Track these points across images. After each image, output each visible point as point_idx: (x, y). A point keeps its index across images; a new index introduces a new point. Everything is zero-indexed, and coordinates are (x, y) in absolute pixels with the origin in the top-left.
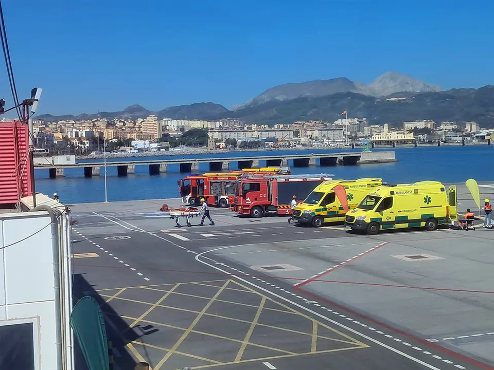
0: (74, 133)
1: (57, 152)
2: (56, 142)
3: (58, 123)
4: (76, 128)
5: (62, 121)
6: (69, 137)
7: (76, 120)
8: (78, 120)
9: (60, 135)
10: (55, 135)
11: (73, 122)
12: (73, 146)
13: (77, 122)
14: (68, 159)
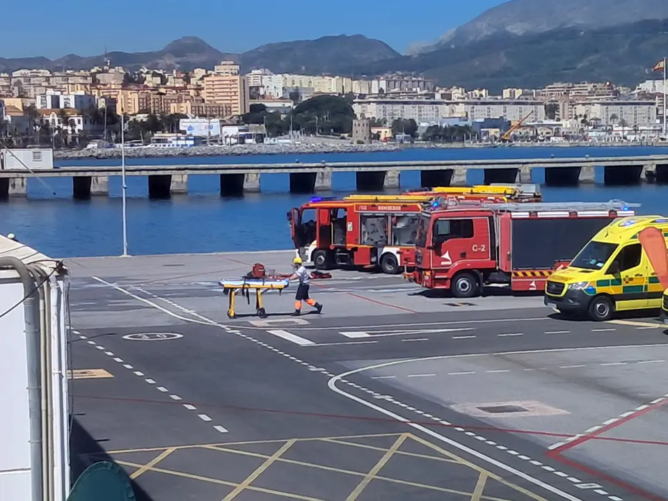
0: (49, 99)
1: (10, 141)
2: (8, 118)
3: (14, 74)
4: (53, 87)
5: (23, 71)
6: (39, 106)
7: (54, 68)
8: (59, 69)
9: (17, 103)
10: (7, 102)
11: (48, 74)
12: (46, 128)
13: (57, 74)
14: (37, 157)
